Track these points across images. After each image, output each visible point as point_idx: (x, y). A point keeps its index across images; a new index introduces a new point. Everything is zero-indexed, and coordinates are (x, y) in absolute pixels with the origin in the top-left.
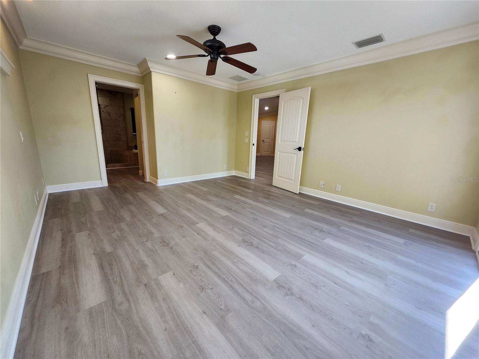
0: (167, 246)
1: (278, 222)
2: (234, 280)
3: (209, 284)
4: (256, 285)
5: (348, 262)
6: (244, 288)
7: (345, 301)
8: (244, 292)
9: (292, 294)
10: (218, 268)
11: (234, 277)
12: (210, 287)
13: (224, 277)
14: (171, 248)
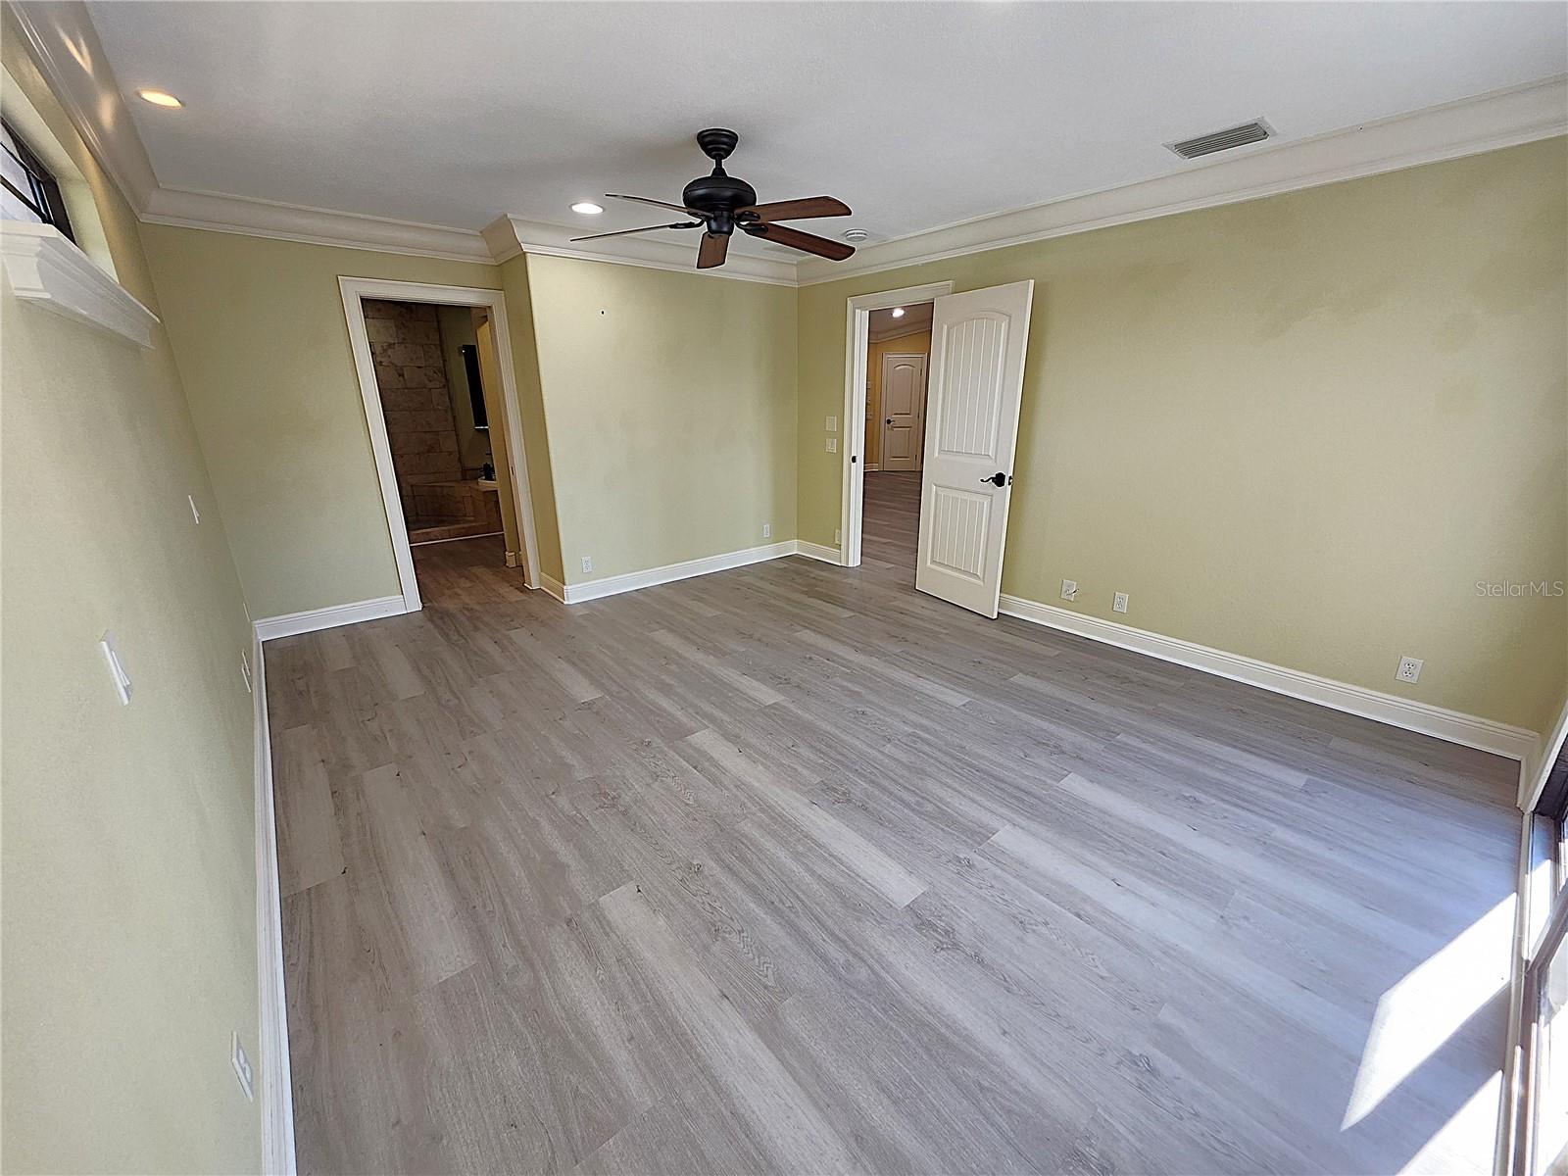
0: (614, 806)
1: (925, 722)
2: (798, 906)
3: (731, 919)
4: (859, 920)
5: (1123, 851)
6: (827, 930)
7: (1098, 964)
8: (824, 941)
9: (956, 946)
10: (756, 873)
11: (798, 897)
12: (737, 927)
13: (773, 898)
14: (625, 813)
